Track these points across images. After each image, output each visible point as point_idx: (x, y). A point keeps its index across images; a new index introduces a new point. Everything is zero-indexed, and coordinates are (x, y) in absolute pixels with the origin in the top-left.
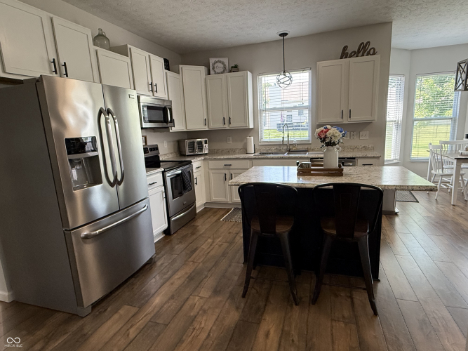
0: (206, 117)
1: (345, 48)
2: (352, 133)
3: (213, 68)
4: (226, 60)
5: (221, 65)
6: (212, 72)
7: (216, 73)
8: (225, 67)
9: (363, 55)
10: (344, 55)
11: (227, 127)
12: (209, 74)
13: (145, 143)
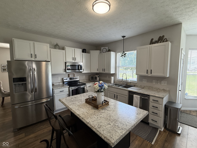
0: (98, 68)
1: (152, 39)
2: (157, 81)
3: (102, 51)
4: (107, 48)
5: (105, 50)
6: (102, 52)
7: (103, 52)
8: (106, 50)
9: (160, 42)
10: (152, 43)
11: (104, 72)
12: (101, 53)
13: (74, 76)
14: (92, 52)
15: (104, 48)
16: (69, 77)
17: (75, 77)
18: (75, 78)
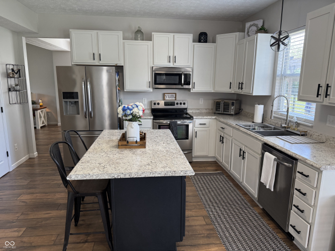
0: (231, 80)
3: (248, 33)
4: (260, 23)
5: (255, 28)
6: (246, 36)
11: (240, 91)
13: (175, 98)
14: (219, 37)
15: (252, 23)
16: (164, 100)
17: (176, 102)
18: (177, 104)
